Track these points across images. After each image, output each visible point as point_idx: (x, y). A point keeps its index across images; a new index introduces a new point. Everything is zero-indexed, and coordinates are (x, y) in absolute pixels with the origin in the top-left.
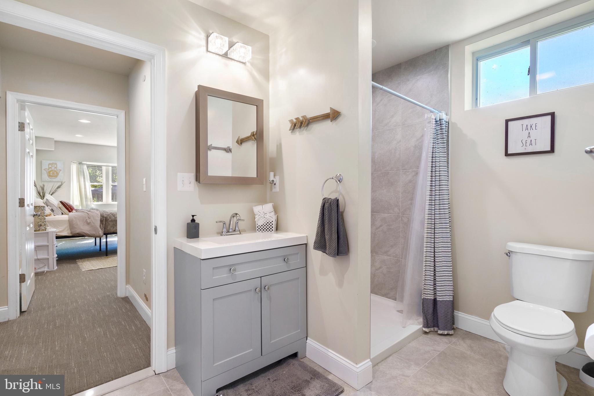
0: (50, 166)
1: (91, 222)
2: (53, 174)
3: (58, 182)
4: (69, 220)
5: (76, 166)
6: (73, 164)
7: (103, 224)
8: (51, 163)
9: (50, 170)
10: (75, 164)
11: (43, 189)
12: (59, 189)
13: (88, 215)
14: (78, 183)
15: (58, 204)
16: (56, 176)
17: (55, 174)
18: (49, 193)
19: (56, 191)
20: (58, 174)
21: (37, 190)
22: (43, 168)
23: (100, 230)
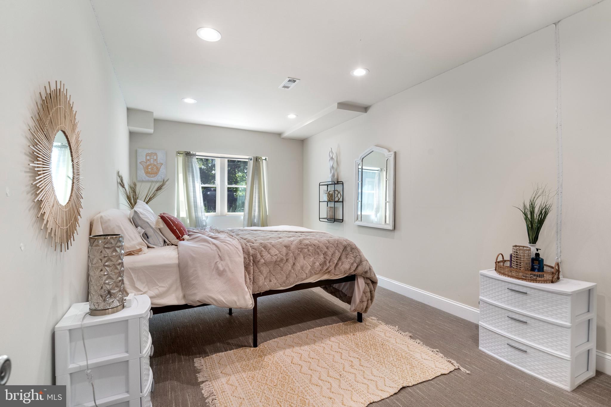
0: (148, 158)
1: (227, 269)
2: (152, 169)
3: (157, 182)
4: (179, 265)
5: (182, 158)
6: (178, 155)
7: (249, 273)
8: (150, 152)
9: (148, 164)
10: (180, 154)
11: (134, 191)
12: (159, 192)
13: (218, 250)
14: (185, 184)
15: (157, 222)
16: (156, 173)
17: (155, 170)
18: (144, 200)
19: (154, 195)
20: (158, 170)
21: (126, 193)
22: (139, 161)
23: (246, 289)
